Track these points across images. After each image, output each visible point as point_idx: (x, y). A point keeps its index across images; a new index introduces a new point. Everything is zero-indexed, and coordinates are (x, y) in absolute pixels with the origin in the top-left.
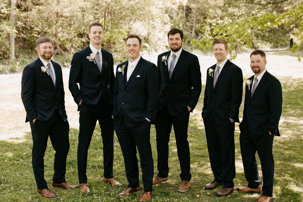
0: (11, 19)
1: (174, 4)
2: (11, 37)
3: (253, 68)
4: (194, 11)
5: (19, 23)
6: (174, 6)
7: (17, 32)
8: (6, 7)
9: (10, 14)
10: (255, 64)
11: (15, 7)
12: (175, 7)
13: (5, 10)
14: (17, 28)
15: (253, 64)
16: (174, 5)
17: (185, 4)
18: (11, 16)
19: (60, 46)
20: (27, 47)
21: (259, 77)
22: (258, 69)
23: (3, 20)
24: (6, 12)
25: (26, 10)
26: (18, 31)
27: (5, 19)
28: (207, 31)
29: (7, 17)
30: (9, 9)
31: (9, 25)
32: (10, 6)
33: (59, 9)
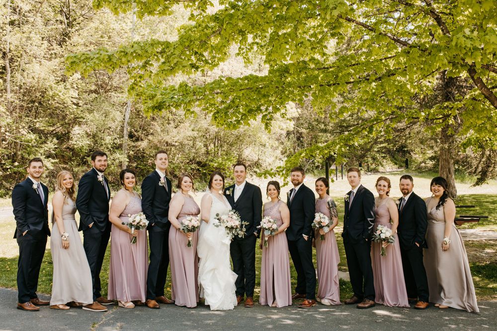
0: (123, 149)
1: (282, 129)
2: (122, 165)
3: (402, 190)
4: (303, 135)
5: (131, 153)
6: (282, 132)
7: (128, 160)
8: (119, 138)
9: (122, 144)
10: (406, 187)
11: (127, 138)
12: (284, 133)
13: (118, 141)
14: (129, 157)
15: (402, 187)
17: (291, 129)
18: (124, 146)
19: (170, 173)
20: (139, 174)
21: (407, 198)
22: (407, 191)
23: (116, 150)
25: (137, 140)
26: (130, 160)
27: (117, 148)
29: (119, 147)
30: (122, 139)
31: (122, 154)
32: (123, 137)
33: (167, 138)
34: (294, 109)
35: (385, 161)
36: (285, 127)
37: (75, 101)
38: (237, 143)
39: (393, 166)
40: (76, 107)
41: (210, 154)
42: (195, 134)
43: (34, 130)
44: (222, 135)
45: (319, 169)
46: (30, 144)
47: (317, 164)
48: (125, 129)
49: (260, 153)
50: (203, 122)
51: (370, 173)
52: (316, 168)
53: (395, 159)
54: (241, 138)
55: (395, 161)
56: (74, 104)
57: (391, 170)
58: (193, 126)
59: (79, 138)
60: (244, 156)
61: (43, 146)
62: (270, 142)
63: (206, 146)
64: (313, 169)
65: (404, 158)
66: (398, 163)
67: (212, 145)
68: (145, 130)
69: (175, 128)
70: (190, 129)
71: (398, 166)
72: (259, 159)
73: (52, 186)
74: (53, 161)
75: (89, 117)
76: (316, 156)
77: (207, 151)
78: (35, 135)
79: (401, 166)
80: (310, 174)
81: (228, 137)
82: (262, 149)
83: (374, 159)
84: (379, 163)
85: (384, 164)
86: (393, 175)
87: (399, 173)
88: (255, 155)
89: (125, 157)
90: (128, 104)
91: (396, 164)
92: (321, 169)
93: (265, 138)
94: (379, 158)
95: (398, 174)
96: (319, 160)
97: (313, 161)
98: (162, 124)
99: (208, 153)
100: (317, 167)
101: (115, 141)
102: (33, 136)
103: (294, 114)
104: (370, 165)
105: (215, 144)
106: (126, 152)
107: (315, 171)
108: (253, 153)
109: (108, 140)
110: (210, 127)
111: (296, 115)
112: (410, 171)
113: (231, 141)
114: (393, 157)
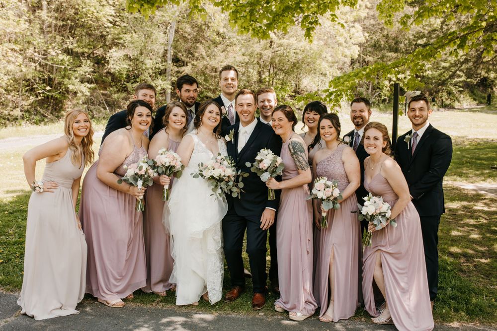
0: (167, 75)
1: (345, 56)
2: (166, 93)
6: (347, 60)
7: (171, 87)
9: (166, 70)
11: (171, 62)
13: (160, 65)
14: (172, 84)
16: (346, 58)
17: (356, 57)
18: (167, 71)
23: (159, 76)
24: (162, 68)
25: (182, 65)
26: (173, 87)
27: (160, 74)
28: (386, 87)
29: (162, 73)
30: (164, 64)
31: (165, 80)
32: (166, 61)
33: (213, 63)
34: (361, 33)
35: (462, 96)
36: (348, 53)
37: (111, 19)
38: (293, 71)
39: (472, 103)
40: (111, 25)
41: (263, 83)
42: (246, 59)
43: (68, 52)
44: (277, 62)
45: (386, 103)
46: (63, 67)
47: (383, 97)
48: (168, 52)
49: (320, 83)
50: (255, 46)
51: (443, 109)
52: (382, 102)
53: (474, 94)
54: (297, 65)
55: (474, 96)
56: (111, 22)
57: (468, 107)
58: (243, 50)
59: (117, 61)
60: (302, 86)
61: (78, 69)
62: (331, 70)
63: (259, 73)
64: (379, 102)
65: (485, 93)
66: (477, 98)
67: (267, 74)
68: (191, 54)
69: (223, 52)
70: (240, 53)
71: (477, 102)
72: (318, 90)
73: (91, 113)
74: (89, 86)
75: (127, 37)
76: (383, 88)
77: (260, 79)
78: (68, 57)
79: (480, 103)
80: (375, 109)
81: (283, 63)
82: (323, 78)
83: (450, 93)
84: (455, 99)
85: (461, 99)
86: (472, 112)
87: (479, 109)
88: (314, 85)
89: (168, 84)
90: (172, 25)
91: (475, 100)
92: (389, 103)
93: (326, 66)
94: (455, 93)
95: (478, 111)
96: (386, 92)
97: (379, 94)
98: (208, 47)
99: (260, 81)
100: (384, 100)
101: (157, 66)
102: (66, 58)
103: (360, 39)
104: (444, 100)
105: (269, 72)
106: (170, 78)
107: (381, 105)
108: (312, 83)
109: (149, 63)
110: (263, 52)
111: (362, 40)
112: (492, 108)
113: (287, 68)
114: (472, 92)
